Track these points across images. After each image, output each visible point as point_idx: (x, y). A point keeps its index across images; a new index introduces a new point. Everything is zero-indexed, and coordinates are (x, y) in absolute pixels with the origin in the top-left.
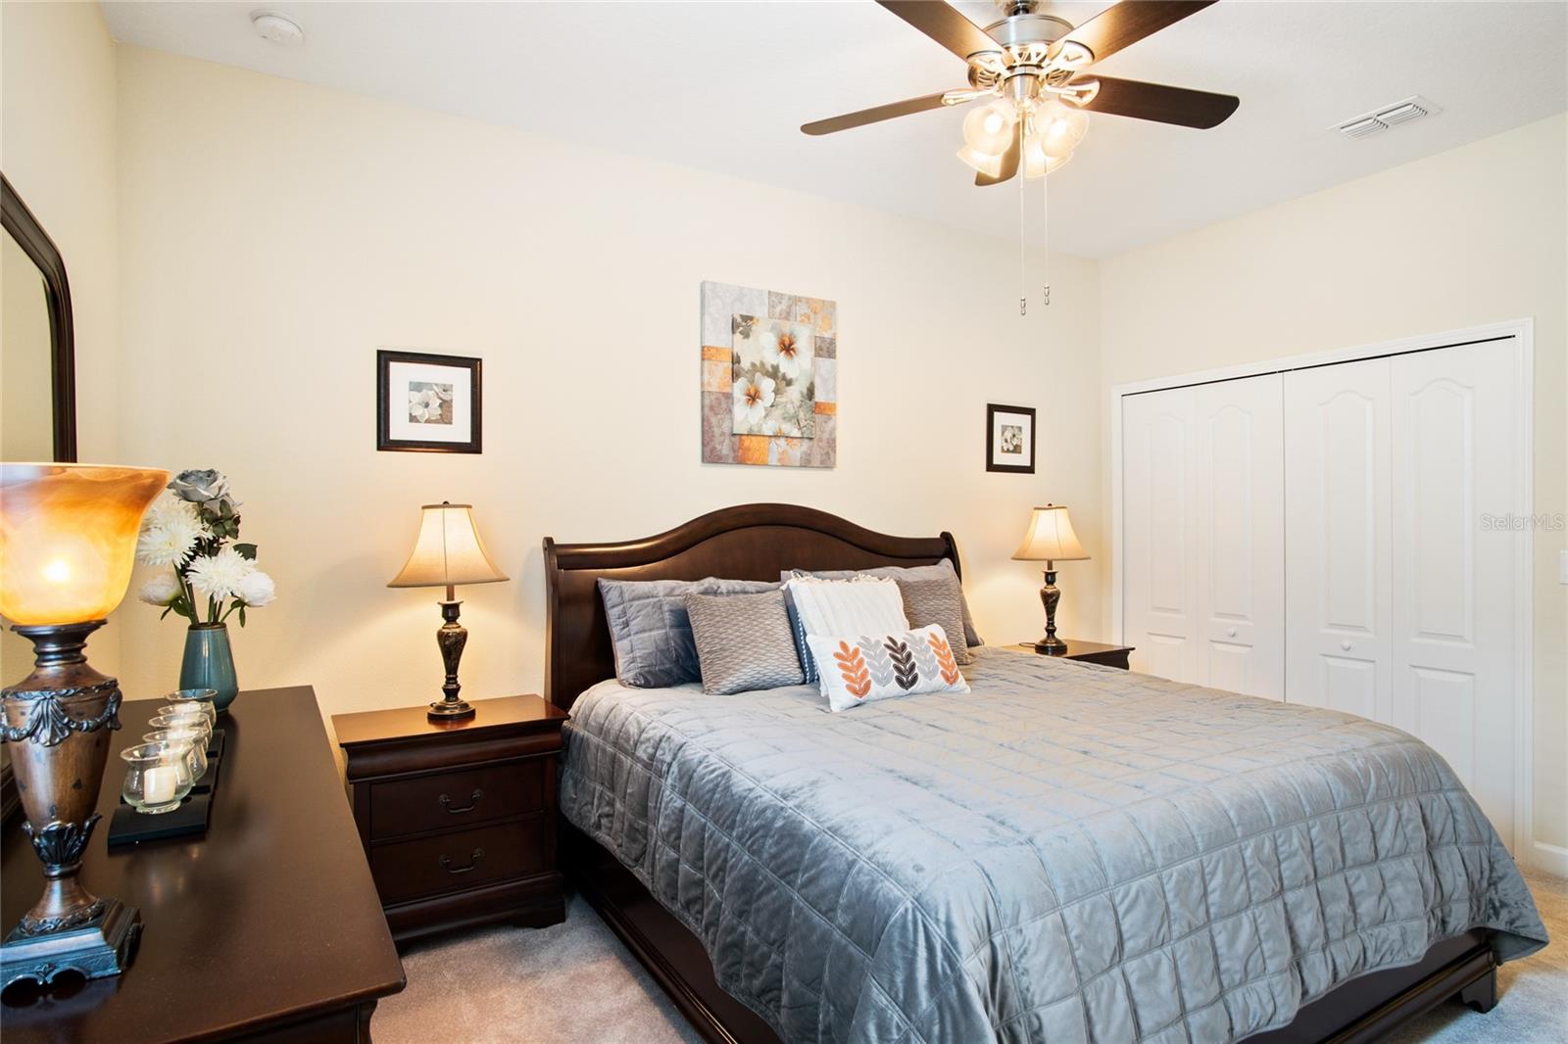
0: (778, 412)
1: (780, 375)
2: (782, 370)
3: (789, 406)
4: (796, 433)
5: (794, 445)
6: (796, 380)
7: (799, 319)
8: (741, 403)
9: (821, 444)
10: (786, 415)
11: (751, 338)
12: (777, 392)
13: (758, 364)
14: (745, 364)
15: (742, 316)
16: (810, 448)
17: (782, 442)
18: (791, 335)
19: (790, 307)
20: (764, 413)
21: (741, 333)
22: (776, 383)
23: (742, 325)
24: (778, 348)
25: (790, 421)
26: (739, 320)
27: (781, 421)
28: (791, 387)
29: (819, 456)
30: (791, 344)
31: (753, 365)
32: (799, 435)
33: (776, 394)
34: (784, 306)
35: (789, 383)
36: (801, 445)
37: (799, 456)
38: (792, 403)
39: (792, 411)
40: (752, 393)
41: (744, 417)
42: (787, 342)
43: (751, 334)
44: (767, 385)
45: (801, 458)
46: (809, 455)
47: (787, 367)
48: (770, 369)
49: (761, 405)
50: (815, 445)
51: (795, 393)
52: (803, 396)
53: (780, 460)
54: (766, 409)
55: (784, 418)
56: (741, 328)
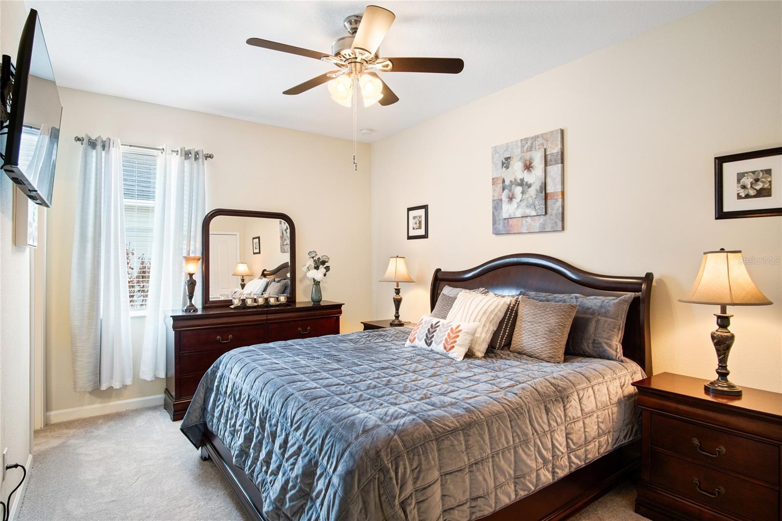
0: (524, 204)
1: (524, 183)
2: (525, 180)
3: (530, 199)
4: (534, 213)
5: (535, 220)
6: (534, 183)
7: (537, 148)
8: (505, 203)
9: (551, 217)
10: (528, 205)
11: (510, 169)
12: (523, 193)
13: (513, 180)
14: (507, 183)
15: (505, 158)
16: (545, 221)
17: (529, 219)
18: (530, 159)
19: (532, 144)
20: (516, 206)
21: (505, 167)
22: (523, 188)
23: (506, 163)
24: (523, 169)
25: (530, 207)
26: (504, 161)
27: (526, 208)
28: (531, 188)
29: (550, 225)
30: (530, 164)
31: (511, 182)
32: (536, 215)
33: (522, 194)
34: (529, 143)
35: (529, 186)
36: (540, 220)
37: (538, 226)
38: (531, 197)
39: (531, 201)
40: (511, 196)
41: (508, 210)
42: (528, 163)
43: (510, 166)
44: (518, 190)
45: (539, 227)
46: (544, 224)
47: (529, 178)
48: (519, 182)
49: (515, 202)
50: (548, 218)
51: (532, 191)
52: (537, 191)
53: (527, 230)
54: (517, 203)
55: (527, 206)
56: (505, 165)
